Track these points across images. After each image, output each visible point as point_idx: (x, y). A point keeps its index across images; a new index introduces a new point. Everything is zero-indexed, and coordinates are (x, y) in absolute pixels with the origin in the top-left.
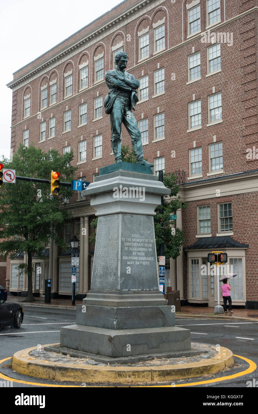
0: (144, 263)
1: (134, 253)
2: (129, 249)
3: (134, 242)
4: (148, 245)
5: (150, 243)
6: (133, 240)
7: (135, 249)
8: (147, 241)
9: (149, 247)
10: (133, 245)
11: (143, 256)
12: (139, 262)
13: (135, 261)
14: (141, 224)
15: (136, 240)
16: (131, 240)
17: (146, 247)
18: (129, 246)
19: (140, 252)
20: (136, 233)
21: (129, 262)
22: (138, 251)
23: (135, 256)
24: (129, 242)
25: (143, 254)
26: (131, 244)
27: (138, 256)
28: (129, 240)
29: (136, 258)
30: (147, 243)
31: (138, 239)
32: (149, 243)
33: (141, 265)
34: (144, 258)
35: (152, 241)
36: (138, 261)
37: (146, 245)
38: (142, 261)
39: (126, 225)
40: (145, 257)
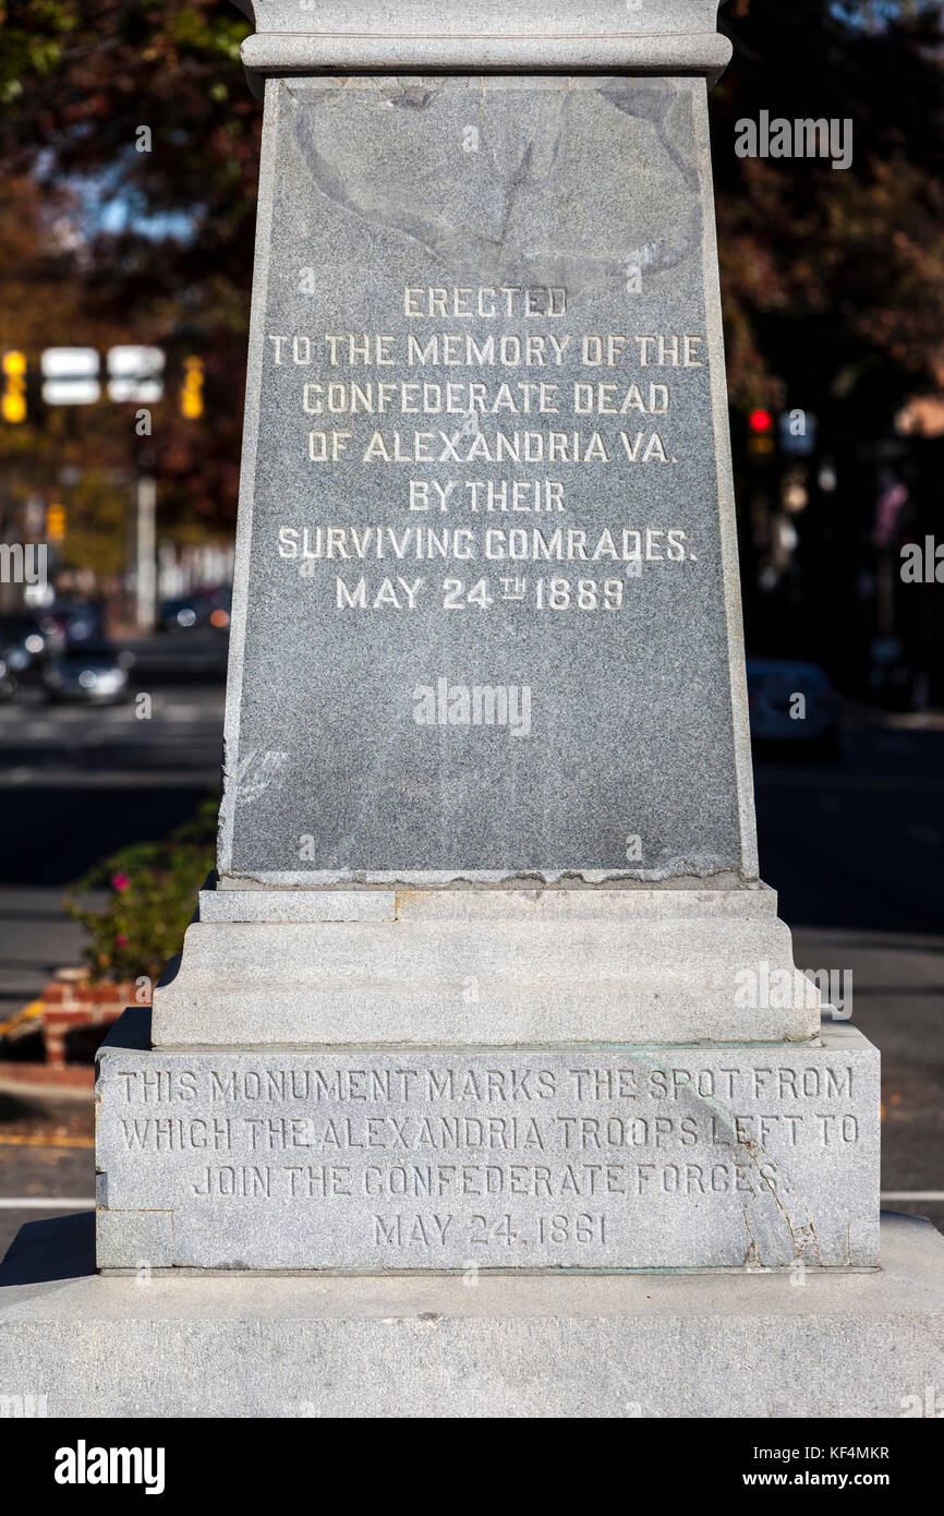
0: (554, 593)
1: (419, 495)
2: (356, 445)
3: (439, 373)
4: (616, 398)
5: (643, 378)
6: (427, 352)
7: (438, 446)
8: (602, 350)
9: (635, 423)
10: (418, 403)
11: (546, 525)
12: (482, 584)
13: (434, 570)
14: (539, 171)
15: (461, 346)
16: (397, 351)
17: (587, 427)
18: (361, 423)
19: (506, 472)
20: (469, 279)
21: (362, 585)
22: (479, 469)
23: (434, 520)
24: (366, 374)
25: (550, 495)
26: (396, 395)
27: (479, 522)
28: (374, 349)
29: (454, 544)
30: (604, 375)
31: (480, 340)
32: (626, 370)
33: (523, 613)
34: (565, 543)
35: (678, 354)
36: (472, 571)
37: (590, 400)
38: (533, 570)
39: (342, 198)
40: (578, 524)
